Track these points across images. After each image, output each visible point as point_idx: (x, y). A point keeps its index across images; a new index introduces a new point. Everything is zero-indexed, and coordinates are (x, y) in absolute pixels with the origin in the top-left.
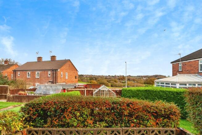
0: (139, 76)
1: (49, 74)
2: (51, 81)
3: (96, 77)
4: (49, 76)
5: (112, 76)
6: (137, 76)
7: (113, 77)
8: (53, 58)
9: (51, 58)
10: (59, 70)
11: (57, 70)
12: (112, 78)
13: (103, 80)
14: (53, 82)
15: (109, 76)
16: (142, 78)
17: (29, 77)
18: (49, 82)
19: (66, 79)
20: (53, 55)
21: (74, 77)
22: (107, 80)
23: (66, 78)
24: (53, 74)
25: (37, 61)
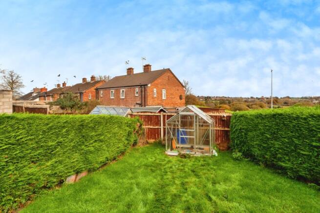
0: (306, 98)
1: (137, 93)
2: (139, 102)
3: (230, 99)
4: (136, 95)
5: (257, 98)
6: (302, 98)
7: (259, 99)
8: (147, 67)
9: (144, 69)
10: (149, 85)
11: (147, 85)
12: (257, 100)
13: (240, 104)
14: (141, 105)
15: (252, 98)
16: (312, 101)
17: (113, 98)
18: (137, 104)
19: (162, 100)
20: (147, 64)
21: (178, 98)
22: (248, 104)
23: (163, 98)
24: (142, 91)
25: (126, 74)
